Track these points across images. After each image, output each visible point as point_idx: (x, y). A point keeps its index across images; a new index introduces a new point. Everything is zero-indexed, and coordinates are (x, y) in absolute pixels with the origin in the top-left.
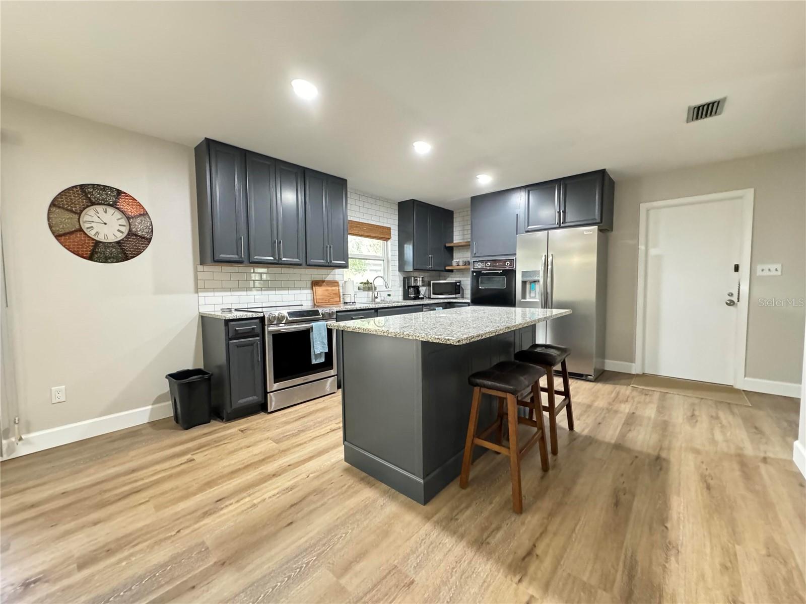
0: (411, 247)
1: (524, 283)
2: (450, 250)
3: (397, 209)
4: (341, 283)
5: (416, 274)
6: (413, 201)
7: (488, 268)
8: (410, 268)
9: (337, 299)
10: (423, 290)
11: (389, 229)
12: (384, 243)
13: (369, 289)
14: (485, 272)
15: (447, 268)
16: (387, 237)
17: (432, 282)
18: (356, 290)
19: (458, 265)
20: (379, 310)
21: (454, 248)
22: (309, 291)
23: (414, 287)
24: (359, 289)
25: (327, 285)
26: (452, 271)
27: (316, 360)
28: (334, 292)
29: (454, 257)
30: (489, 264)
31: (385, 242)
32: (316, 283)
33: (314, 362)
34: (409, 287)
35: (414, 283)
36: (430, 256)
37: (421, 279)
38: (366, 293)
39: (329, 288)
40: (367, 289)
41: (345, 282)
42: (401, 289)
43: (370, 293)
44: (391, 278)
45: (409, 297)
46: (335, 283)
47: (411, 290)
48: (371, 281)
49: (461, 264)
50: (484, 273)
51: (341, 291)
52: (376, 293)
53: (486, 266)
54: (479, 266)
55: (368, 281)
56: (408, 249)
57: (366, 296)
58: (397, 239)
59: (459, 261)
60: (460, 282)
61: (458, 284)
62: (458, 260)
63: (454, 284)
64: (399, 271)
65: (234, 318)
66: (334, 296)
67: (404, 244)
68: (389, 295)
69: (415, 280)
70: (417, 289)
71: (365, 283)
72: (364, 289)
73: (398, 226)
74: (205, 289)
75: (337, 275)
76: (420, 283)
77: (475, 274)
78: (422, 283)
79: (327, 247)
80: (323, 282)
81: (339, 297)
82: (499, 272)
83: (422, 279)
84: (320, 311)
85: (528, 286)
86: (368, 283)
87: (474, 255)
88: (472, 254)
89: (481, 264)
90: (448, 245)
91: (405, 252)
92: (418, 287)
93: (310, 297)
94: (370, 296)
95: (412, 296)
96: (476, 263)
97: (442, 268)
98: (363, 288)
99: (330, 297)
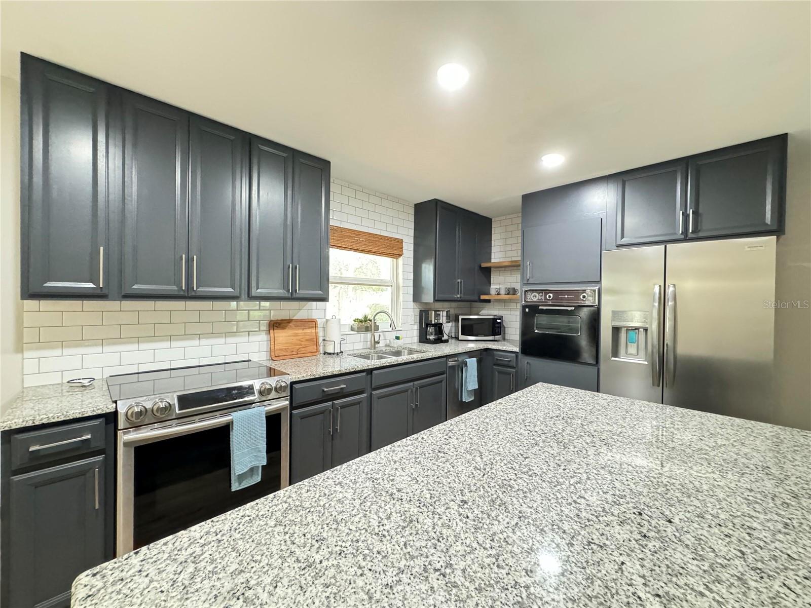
0: (431, 267)
1: (616, 330)
2: (487, 272)
3: (413, 212)
4: (320, 323)
5: (438, 305)
6: (436, 202)
7: (550, 303)
8: (428, 297)
9: (313, 348)
10: (448, 328)
11: (400, 242)
12: (393, 261)
13: (367, 329)
14: (545, 308)
15: (483, 297)
16: (396, 252)
17: (461, 317)
18: (347, 330)
19: (498, 294)
20: (375, 372)
21: (492, 269)
22: (263, 337)
23: (434, 325)
24: (352, 329)
25: (296, 326)
26: (488, 301)
27: (240, 484)
28: (308, 337)
29: (492, 282)
30: (551, 295)
31: (395, 260)
32: (275, 325)
33: (235, 487)
34: (427, 325)
35: (435, 320)
36: (459, 280)
37: (445, 313)
38: (362, 335)
39: (300, 331)
40: (364, 330)
41: (327, 321)
42: (416, 327)
43: (369, 335)
44: (401, 311)
45: (427, 339)
46: (312, 323)
47: (431, 329)
48: (370, 317)
49: (503, 292)
50: (542, 309)
51: (321, 334)
52: (377, 335)
53: (545, 298)
54: (534, 298)
55: (366, 317)
56: (427, 270)
57: (362, 340)
58: (412, 256)
59: (500, 288)
60: (501, 318)
61: (499, 321)
62: (498, 287)
63: (492, 320)
64: (414, 301)
65: (24, 425)
66: (307, 343)
67: (422, 263)
68: (397, 338)
69: (437, 316)
70: (439, 328)
71: (361, 321)
72: (359, 330)
73: (414, 237)
74: (40, 344)
75: (314, 310)
76: (443, 319)
77: (527, 310)
78: (447, 319)
79: (289, 267)
80: (289, 321)
81: (317, 345)
82: (570, 309)
83: (447, 313)
84: (257, 387)
85: (623, 335)
86: (366, 319)
87: (525, 282)
88: (522, 278)
89: (537, 295)
90: (484, 265)
91: (423, 275)
92: (442, 324)
93: (265, 347)
94: (369, 340)
95: (432, 337)
96: (529, 293)
97: (477, 298)
98: (358, 328)
99: (301, 345)
